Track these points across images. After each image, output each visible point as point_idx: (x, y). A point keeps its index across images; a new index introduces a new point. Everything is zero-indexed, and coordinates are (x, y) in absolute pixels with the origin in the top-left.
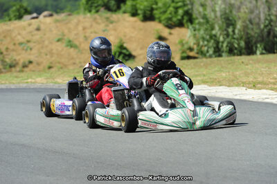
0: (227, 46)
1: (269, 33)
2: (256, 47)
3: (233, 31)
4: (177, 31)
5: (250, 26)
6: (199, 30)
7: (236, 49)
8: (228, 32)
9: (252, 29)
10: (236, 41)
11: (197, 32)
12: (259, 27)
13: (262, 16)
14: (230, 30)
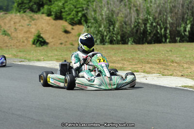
0: (109, 39)
1: (137, 31)
2: (129, 40)
3: (113, 29)
4: (77, 27)
5: (125, 26)
6: (91, 27)
7: (115, 40)
8: (110, 29)
9: (126, 28)
10: (115, 36)
11: (89, 29)
12: (131, 27)
13: (133, 20)
14: (111, 28)
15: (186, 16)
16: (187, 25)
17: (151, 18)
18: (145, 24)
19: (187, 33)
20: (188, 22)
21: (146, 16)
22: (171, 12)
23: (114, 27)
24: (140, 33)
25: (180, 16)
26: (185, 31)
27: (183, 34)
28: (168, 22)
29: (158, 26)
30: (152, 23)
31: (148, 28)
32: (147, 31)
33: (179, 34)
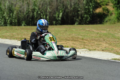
15: (59, 7)
16: (60, 13)
17: (37, 8)
18: (33, 12)
19: (60, 19)
20: (61, 11)
21: (34, 7)
22: (50, 5)
23: (13, 14)
24: (30, 18)
25: (55, 8)
26: (59, 17)
27: (57, 19)
28: (48, 11)
29: (42, 14)
30: (38, 11)
31: (35, 15)
32: (34, 17)
33: (55, 19)
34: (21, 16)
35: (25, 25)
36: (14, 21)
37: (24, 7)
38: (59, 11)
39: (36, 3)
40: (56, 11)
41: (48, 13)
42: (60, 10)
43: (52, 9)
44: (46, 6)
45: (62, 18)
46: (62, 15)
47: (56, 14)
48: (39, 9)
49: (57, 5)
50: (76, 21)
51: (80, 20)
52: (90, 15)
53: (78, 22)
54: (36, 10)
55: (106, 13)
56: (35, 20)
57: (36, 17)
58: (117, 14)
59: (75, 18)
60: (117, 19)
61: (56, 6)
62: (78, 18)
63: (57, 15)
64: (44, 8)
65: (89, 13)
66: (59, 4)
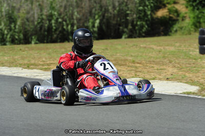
34: (30, 27)
35: (37, 42)
36: (19, 36)
37: (34, 13)
38: (94, 17)
39: (54, 5)
40: (89, 18)
41: (75, 22)
42: (95, 14)
43: (81, 14)
44: (71, 8)
45: (100, 28)
46: (100, 23)
47: (89, 22)
48: (60, 15)
49: (90, 6)
50: (124, 32)
51: (131, 31)
52: (146, 21)
53: (127, 34)
54: (54, 17)
55: (175, 18)
56: (53, 33)
57: (54, 28)
58: (194, 18)
59: (121, 28)
60: (193, 26)
61: (88, 9)
62: (127, 27)
63: (90, 24)
64: (69, 11)
65: (146, 19)
66: (93, 5)
